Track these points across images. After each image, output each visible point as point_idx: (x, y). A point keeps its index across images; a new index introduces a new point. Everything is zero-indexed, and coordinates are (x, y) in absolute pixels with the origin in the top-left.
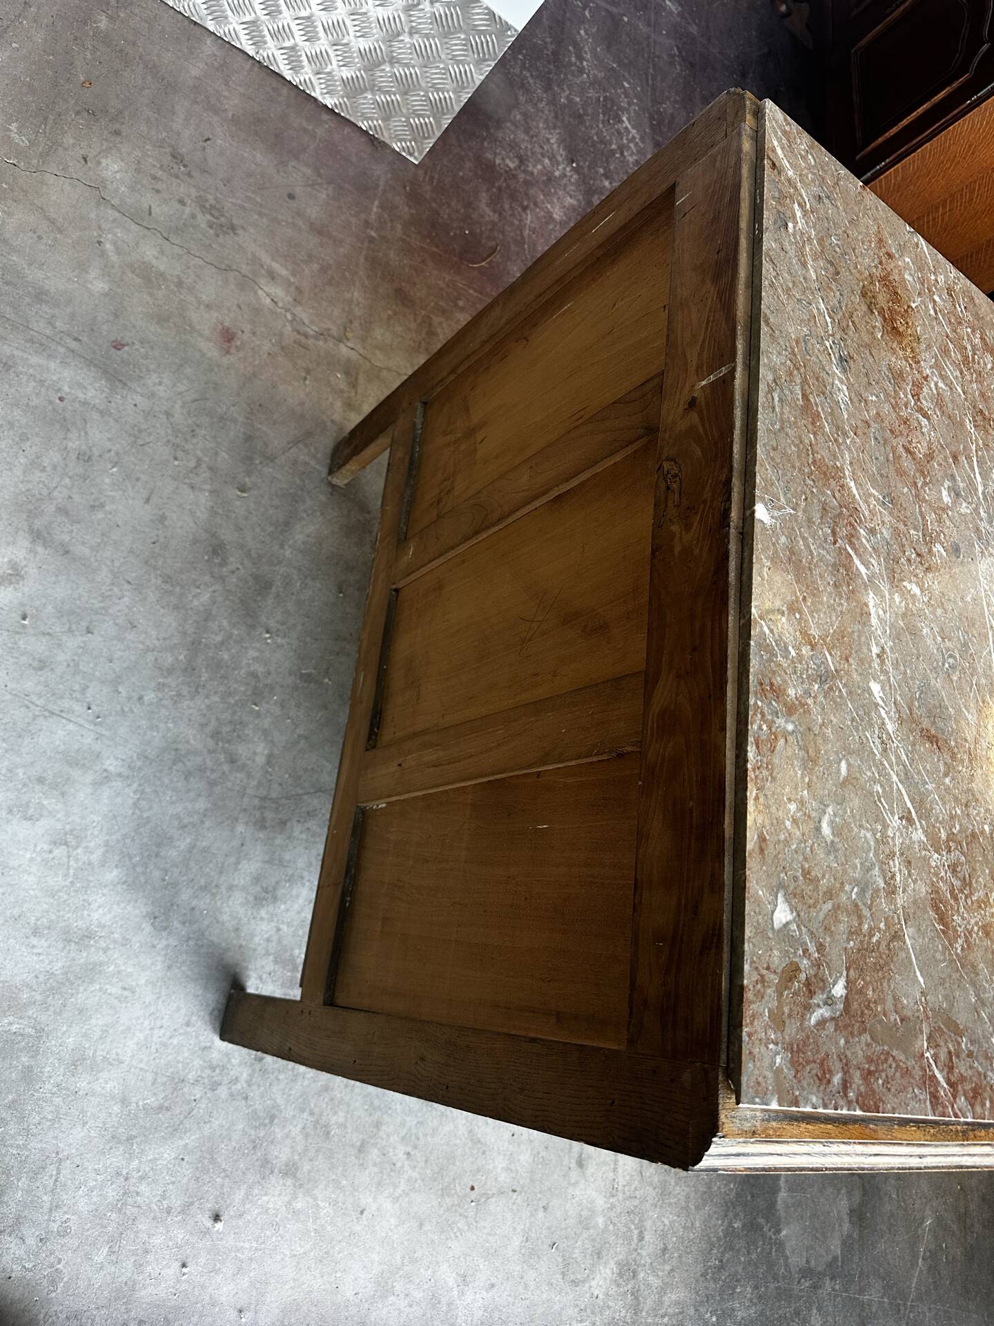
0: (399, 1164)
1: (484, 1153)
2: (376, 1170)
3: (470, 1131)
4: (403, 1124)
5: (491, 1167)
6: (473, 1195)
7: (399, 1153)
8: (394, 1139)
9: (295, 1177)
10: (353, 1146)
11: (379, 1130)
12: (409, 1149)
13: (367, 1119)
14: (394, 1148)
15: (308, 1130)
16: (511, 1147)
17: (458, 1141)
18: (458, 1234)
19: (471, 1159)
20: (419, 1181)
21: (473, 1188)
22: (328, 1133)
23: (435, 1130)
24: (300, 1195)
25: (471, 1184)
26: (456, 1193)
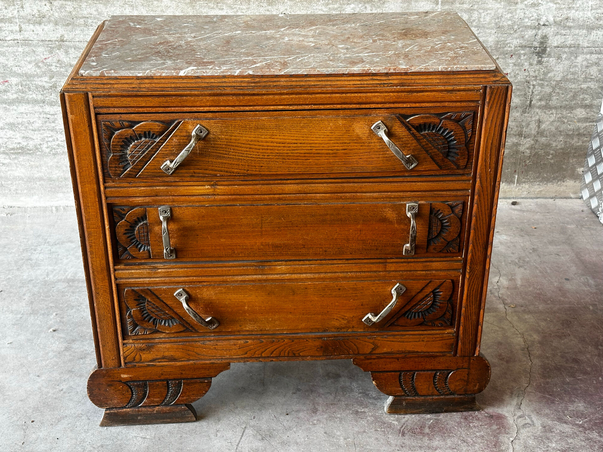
0: (57, 387)
1: (52, 424)
2: (58, 378)
3: (66, 416)
4: (78, 386)
5: (42, 429)
6: (29, 422)
7: (64, 386)
8: (72, 383)
9: (64, 351)
10: (73, 368)
11: (78, 377)
12: (64, 390)
13: (85, 371)
14: (67, 384)
15: (85, 352)
16: (51, 438)
17: (62, 411)
18: (10, 418)
19: (50, 418)
20: (46, 397)
21: (33, 422)
22: (81, 359)
23: (71, 400)
24: (55, 353)
25: (36, 420)
26: (33, 414)
